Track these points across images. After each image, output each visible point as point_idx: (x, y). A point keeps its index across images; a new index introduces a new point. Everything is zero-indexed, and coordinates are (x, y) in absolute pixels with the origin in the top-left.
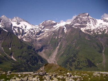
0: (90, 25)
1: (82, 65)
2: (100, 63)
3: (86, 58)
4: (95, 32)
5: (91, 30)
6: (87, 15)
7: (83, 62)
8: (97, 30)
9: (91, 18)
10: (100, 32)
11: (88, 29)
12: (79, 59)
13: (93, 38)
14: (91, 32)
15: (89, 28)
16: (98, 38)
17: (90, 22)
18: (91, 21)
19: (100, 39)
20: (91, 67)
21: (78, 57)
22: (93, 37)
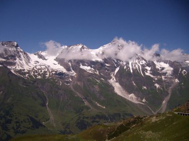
2: (47, 121)
4: (32, 74)
5: (25, 71)
6: (16, 45)
7: (25, 122)
8: (34, 72)
9: (22, 50)
10: (39, 74)
11: (20, 70)
13: (31, 85)
14: (25, 74)
15: (20, 68)
17: (20, 57)
18: (22, 57)
19: (40, 86)
20: (38, 128)
21: (15, 115)
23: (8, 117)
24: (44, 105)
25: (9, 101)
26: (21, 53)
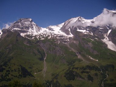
0: (33, 31)
1: (12, 75)
3: (20, 66)
4: (37, 37)
5: (33, 36)
6: (31, 20)
7: (15, 71)
8: (40, 36)
9: (35, 24)
12: (9, 68)
13: (34, 44)
15: (30, 34)
16: (40, 43)
17: (32, 28)
18: (34, 28)
19: (42, 45)
22: (34, 42)
23: (4, 67)
24: (42, 59)
25: (11, 55)
26: (34, 26)
